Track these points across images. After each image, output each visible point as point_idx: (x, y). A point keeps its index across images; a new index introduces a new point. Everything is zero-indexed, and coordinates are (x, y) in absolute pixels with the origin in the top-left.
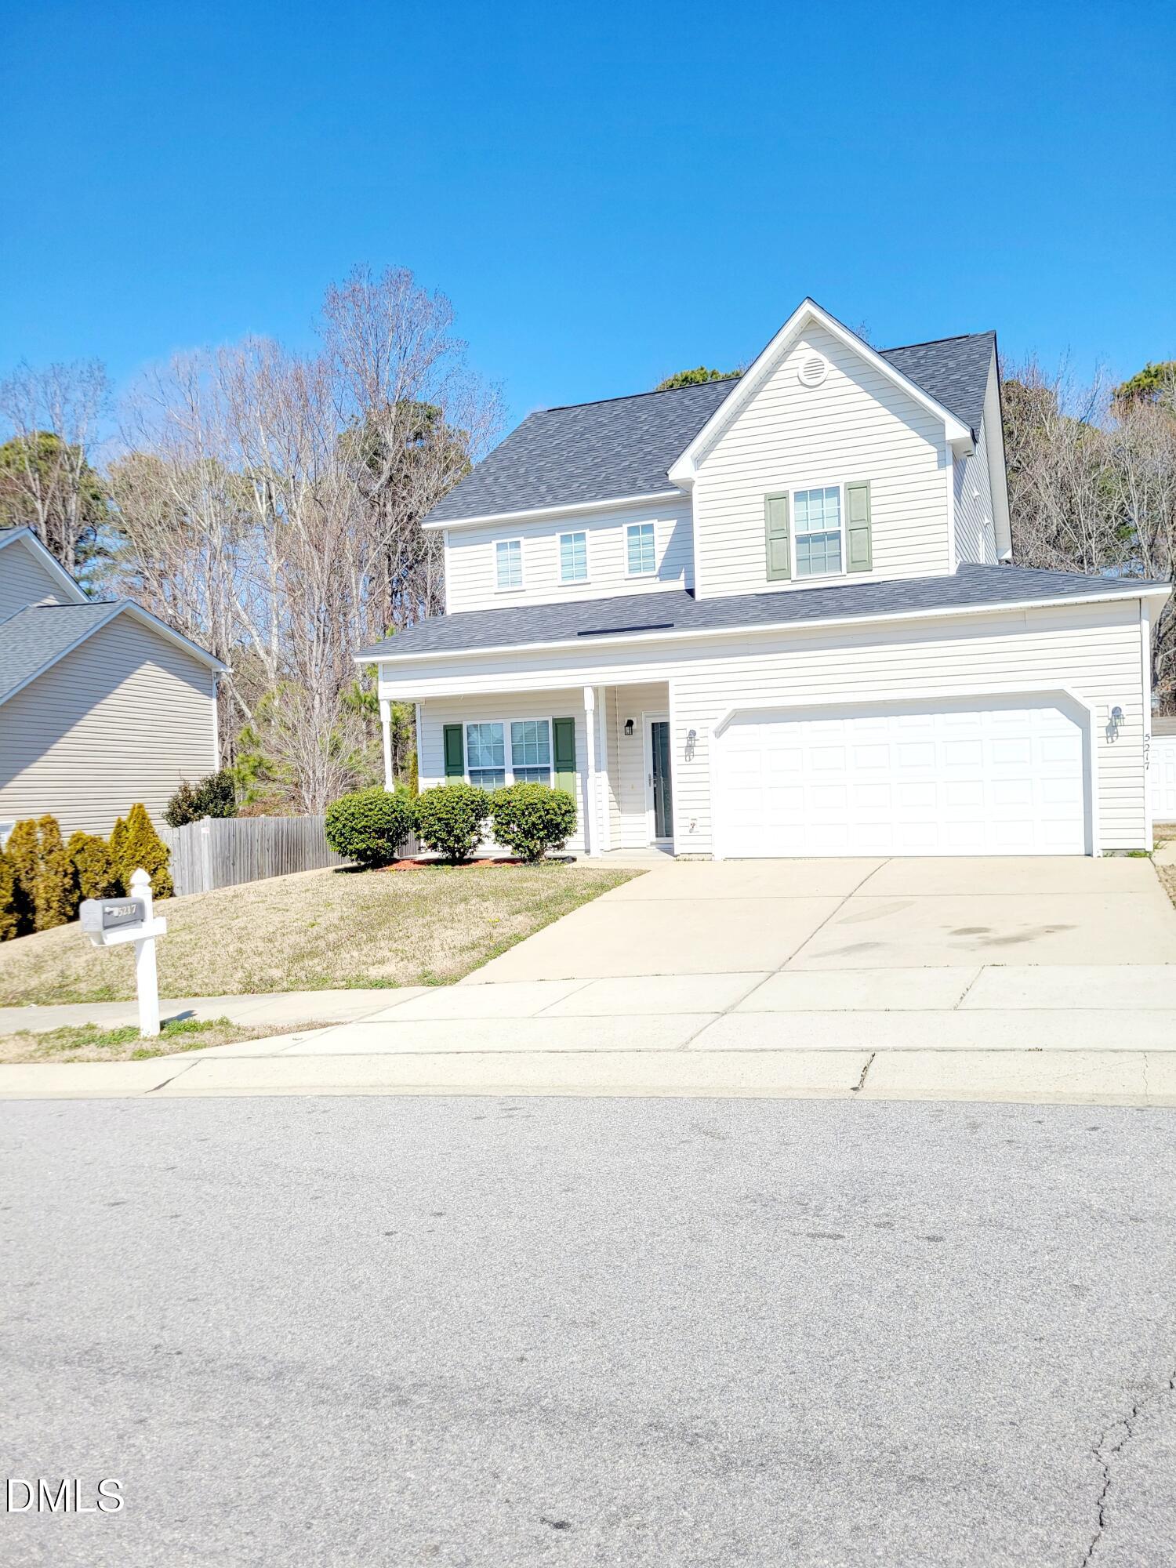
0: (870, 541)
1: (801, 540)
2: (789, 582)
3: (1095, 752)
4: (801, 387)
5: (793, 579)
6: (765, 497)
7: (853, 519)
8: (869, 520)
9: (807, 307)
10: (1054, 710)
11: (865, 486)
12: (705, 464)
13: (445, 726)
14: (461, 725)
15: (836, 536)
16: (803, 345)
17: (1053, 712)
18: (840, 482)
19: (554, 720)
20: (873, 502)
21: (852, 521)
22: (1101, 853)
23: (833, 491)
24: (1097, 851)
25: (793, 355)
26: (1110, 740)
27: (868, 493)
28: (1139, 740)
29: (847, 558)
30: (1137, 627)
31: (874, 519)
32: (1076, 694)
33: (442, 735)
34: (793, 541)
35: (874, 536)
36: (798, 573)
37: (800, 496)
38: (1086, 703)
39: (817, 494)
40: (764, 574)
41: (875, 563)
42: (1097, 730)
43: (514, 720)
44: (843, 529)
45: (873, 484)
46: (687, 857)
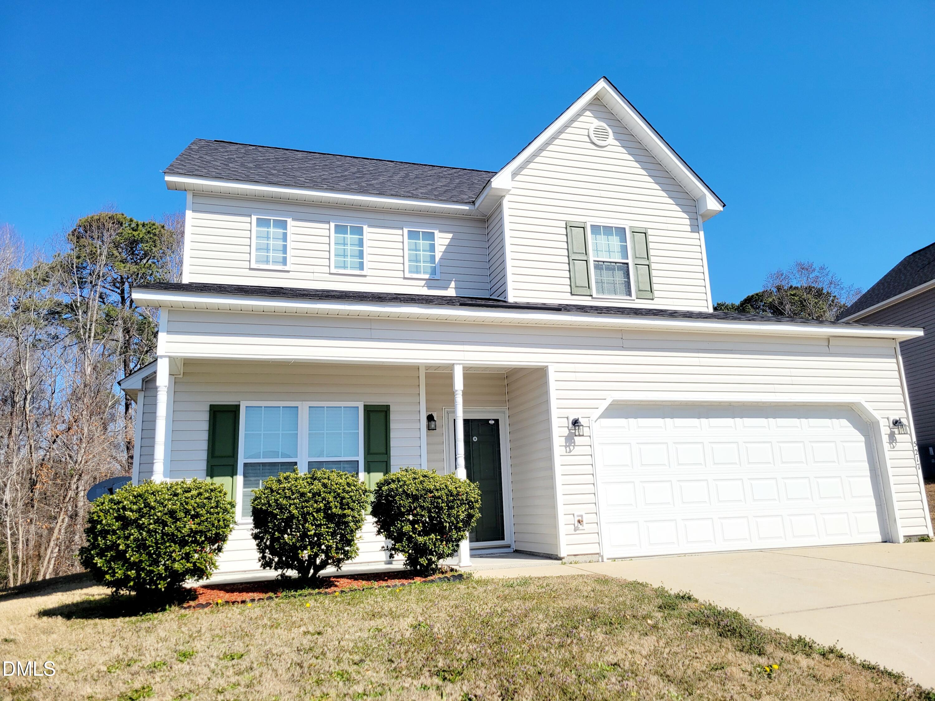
0: (651, 276)
1: (597, 266)
2: (590, 298)
4: (592, 144)
5: (594, 296)
6: (566, 224)
8: (649, 259)
9: (602, 84)
11: (644, 232)
13: (211, 405)
14: (237, 406)
18: (626, 225)
19: (365, 406)
20: (651, 245)
21: (636, 258)
23: (621, 231)
24: (901, 537)
26: (892, 445)
27: (647, 238)
28: (910, 446)
29: (635, 286)
31: (652, 259)
32: (868, 407)
34: (592, 264)
35: (657, 273)
38: (876, 415)
40: (568, 289)
41: (660, 294)
42: (885, 437)
43: (315, 404)
44: (630, 262)
45: (650, 232)
46: (573, 559)
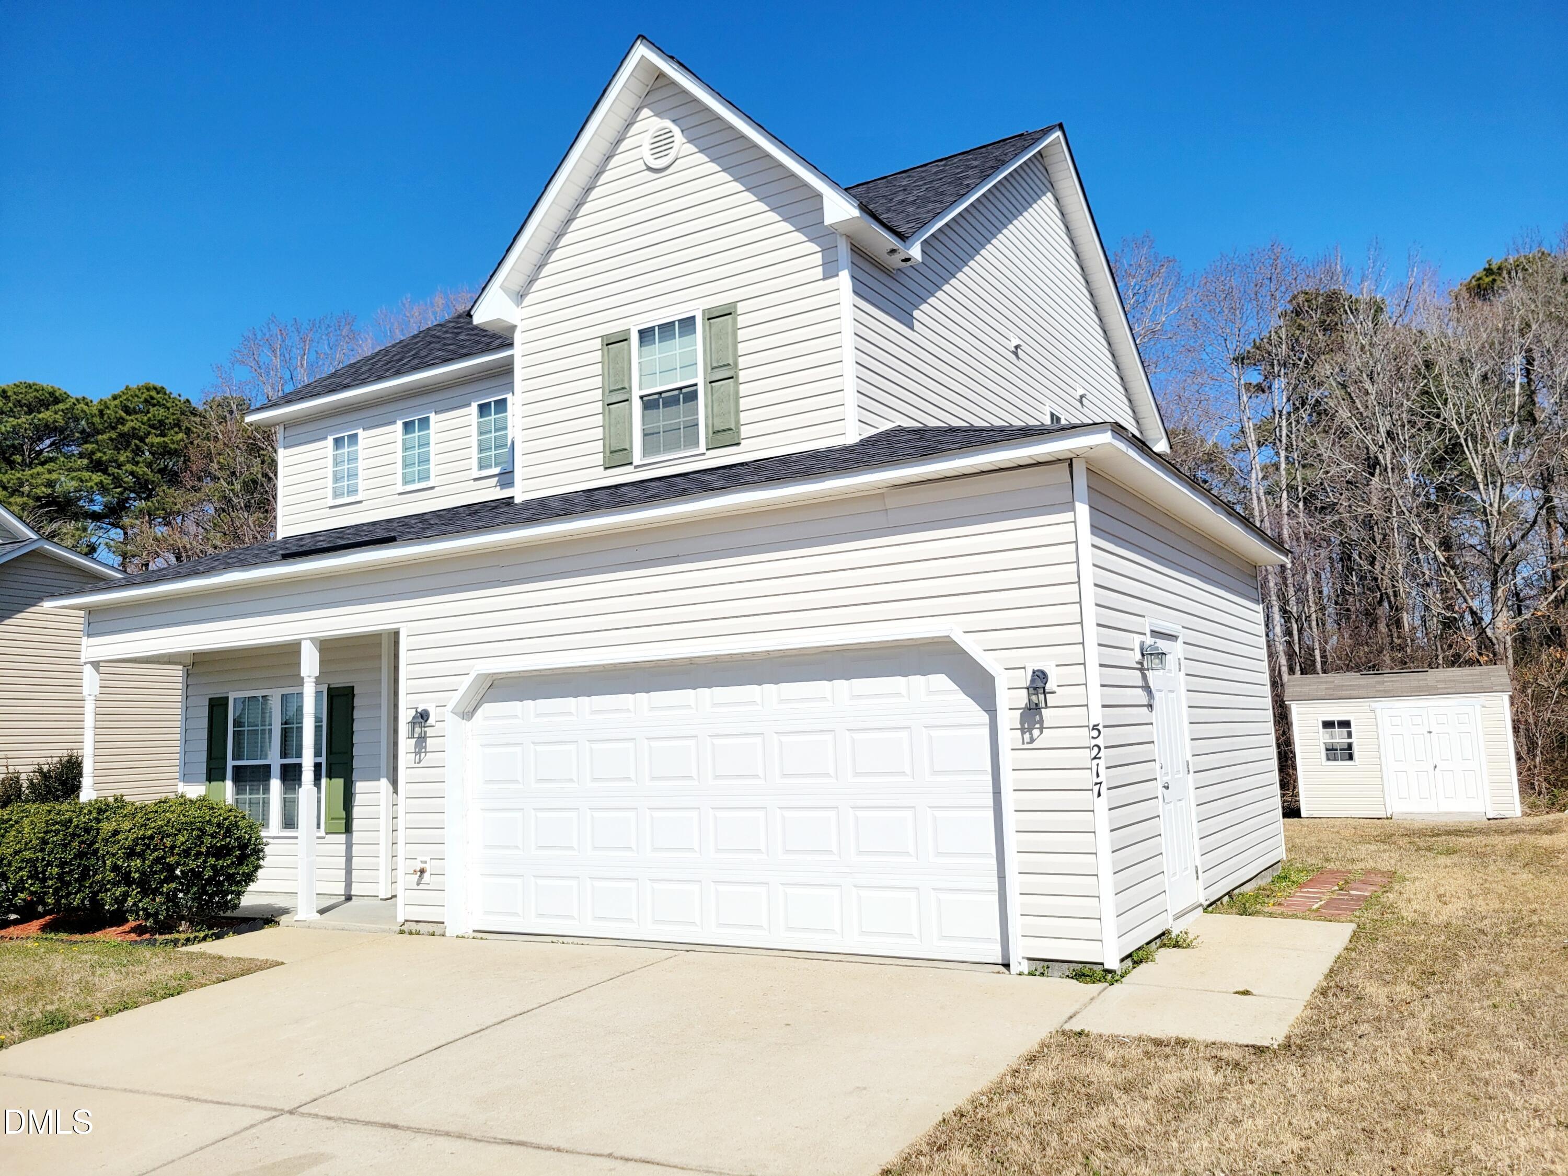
0: (737, 398)
1: (649, 403)
2: (629, 468)
3: (1007, 759)
4: (647, 172)
5: (635, 463)
6: (602, 341)
7: (715, 365)
8: (736, 364)
9: (641, 51)
10: (943, 677)
11: (728, 312)
12: (528, 300)
13: (210, 700)
14: (227, 698)
15: (689, 394)
16: (646, 112)
17: (941, 681)
18: (696, 309)
19: (329, 689)
20: (741, 335)
21: (713, 368)
22: (1025, 967)
23: (688, 324)
24: (1019, 964)
25: (634, 129)
26: (1027, 736)
27: (735, 321)
28: (1083, 736)
29: (707, 426)
30: (1069, 516)
31: (742, 363)
32: (972, 646)
33: (205, 712)
34: (637, 405)
35: (743, 390)
36: (646, 452)
37: (645, 335)
38: (989, 662)
39: (667, 329)
40: (599, 459)
41: (745, 431)
42: (1008, 719)
43: (286, 691)
44: (700, 380)
45: (741, 308)
46: (414, 927)
